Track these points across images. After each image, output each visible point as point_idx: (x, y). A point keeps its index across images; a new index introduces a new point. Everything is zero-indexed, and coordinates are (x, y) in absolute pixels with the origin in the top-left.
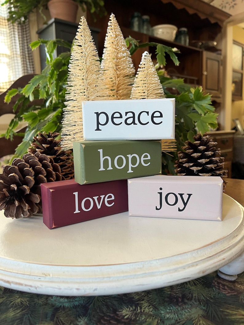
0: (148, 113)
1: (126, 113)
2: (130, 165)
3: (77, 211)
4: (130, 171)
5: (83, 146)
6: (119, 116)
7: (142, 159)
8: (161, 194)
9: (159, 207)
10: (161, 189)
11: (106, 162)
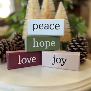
0: (54, 25)
1: (45, 24)
2: (46, 46)
3: (19, 63)
4: (46, 48)
5: (27, 37)
6: (42, 25)
7: (52, 43)
8: (54, 58)
9: (53, 64)
10: (54, 56)
11: (36, 44)
